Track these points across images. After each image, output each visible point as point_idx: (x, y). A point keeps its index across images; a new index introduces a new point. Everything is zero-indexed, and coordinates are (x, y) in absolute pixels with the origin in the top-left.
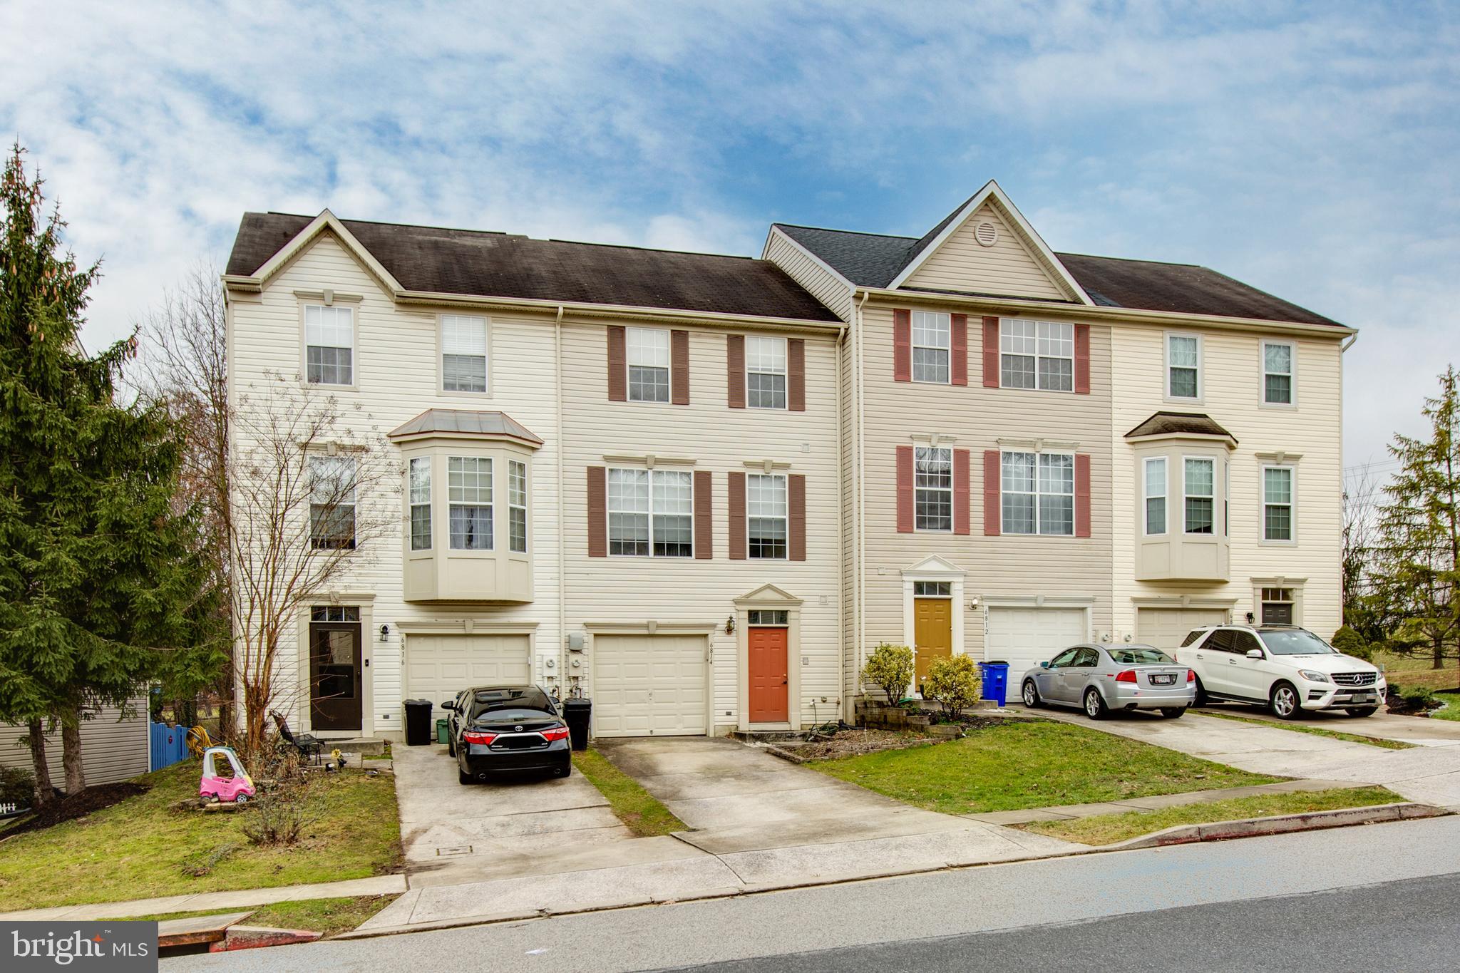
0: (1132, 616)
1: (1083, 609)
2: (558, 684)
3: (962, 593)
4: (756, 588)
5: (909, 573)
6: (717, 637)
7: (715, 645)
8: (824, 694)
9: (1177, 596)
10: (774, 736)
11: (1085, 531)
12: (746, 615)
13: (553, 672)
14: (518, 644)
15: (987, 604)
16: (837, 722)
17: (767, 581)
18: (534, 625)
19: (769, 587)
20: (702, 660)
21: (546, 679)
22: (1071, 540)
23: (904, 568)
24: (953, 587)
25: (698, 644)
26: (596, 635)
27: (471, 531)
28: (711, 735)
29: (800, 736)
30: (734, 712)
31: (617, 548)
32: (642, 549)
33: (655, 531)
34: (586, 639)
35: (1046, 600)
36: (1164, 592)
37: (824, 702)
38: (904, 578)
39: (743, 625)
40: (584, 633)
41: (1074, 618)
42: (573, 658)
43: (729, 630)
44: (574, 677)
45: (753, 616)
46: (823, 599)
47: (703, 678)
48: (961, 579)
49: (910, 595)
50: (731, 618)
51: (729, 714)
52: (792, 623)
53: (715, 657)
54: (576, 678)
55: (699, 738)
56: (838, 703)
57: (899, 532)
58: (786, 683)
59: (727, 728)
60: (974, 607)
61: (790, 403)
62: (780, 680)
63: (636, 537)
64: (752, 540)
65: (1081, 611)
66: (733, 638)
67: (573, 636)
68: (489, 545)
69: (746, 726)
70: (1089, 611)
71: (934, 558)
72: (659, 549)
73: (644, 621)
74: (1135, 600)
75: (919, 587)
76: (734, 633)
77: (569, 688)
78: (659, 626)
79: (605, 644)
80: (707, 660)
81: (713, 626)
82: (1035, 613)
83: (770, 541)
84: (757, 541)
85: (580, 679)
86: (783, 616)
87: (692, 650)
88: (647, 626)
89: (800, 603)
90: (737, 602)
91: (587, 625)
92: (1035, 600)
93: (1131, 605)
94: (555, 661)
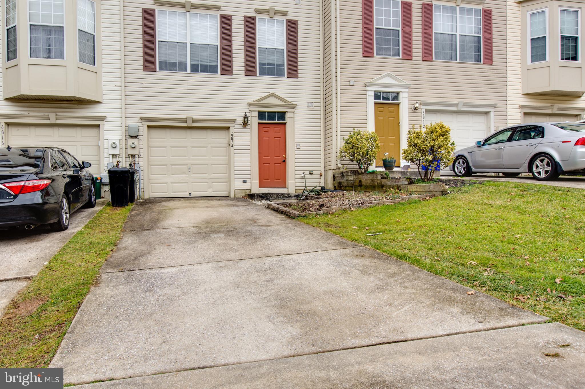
0: (520, 118)
1: (487, 113)
2: (120, 159)
3: (407, 99)
4: (263, 96)
5: (371, 85)
6: (236, 129)
7: (235, 135)
8: (311, 169)
9: (549, 105)
10: (275, 196)
11: (489, 60)
12: (256, 114)
13: (116, 152)
14: (91, 132)
15: (424, 108)
16: (320, 188)
17: (271, 91)
18: (103, 118)
19: (273, 95)
20: (226, 145)
21: (111, 157)
22: (480, 66)
23: (368, 81)
24: (401, 96)
25: (223, 134)
26: (149, 127)
27: (50, 46)
28: (232, 196)
29: (295, 196)
30: (248, 181)
31: (164, 66)
32: (183, 67)
33: (192, 55)
34: (141, 129)
35: (465, 105)
36: (541, 102)
37: (311, 174)
38: (368, 88)
39: (254, 121)
40: (140, 124)
41: (481, 119)
42: (131, 141)
43: (245, 124)
44: (132, 155)
45: (261, 115)
46: (310, 105)
47: (227, 157)
48: (407, 90)
49: (371, 101)
50: (246, 115)
51: (245, 182)
52: (288, 120)
53: (235, 143)
54: (133, 156)
55: (223, 198)
56: (321, 175)
57: (364, 56)
58: (284, 161)
59: (243, 191)
60: (416, 109)
62: (281, 159)
63: (177, 60)
64: (260, 64)
65: (485, 114)
66: (247, 130)
67: (130, 126)
68: (61, 55)
69: (256, 190)
70: (492, 114)
71: (388, 75)
72: (195, 68)
73: (184, 117)
74: (522, 107)
75: (377, 96)
76: (248, 127)
77: (129, 163)
78: (194, 121)
79: (155, 133)
80: (230, 145)
81: (233, 121)
82: (455, 115)
83: (274, 65)
84: (264, 64)
85: (137, 156)
86: (282, 116)
87: (220, 138)
88: (185, 120)
89: (294, 107)
90: (250, 105)
91: (143, 119)
92: (456, 105)
93: (519, 110)
94: (117, 143)
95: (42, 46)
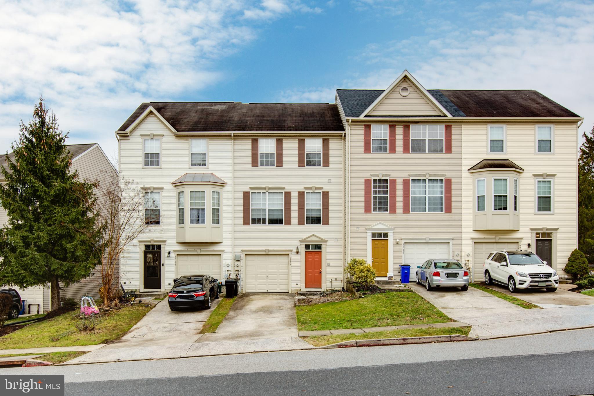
0: (471, 246)
1: (449, 243)
2: (231, 272)
3: (392, 237)
4: (308, 236)
5: (369, 229)
6: (293, 255)
7: (292, 258)
8: (336, 277)
9: (493, 237)
10: (309, 294)
11: (449, 210)
12: (304, 246)
13: (229, 268)
14: (217, 258)
15: (403, 241)
16: (341, 288)
17: (313, 233)
18: (223, 251)
19: (313, 235)
21: (227, 271)
22: (443, 214)
23: (368, 227)
24: (389, 235)
25: (285, 257)
26: (246, 254)
27: (198, 218)
28: (290, 292)
29: (320, 294)
30: (299, 284)
31: (254, 222)
32: (264, 222)
33: (269, 215)
34: (242, 256)
35: (430, 239)
36: (487, 235)
37: (336, 280)
38: (367, 231)
39: (303, 250)
40: (241, 254)
41: (445, 246)
42: (237, 263)
43: (297, 252)
44: (237, 270)
45: (307, 247)
46: (336, 240)
47: (288, 271)
48: (392, 231)
49: (369, 238)
50: (297, 248)
51: (297, 284)
52: (323, 250)
53: (292, 263)
54: (238, 270)
55: (285, 293)
56: (342, 281)
57: (365, 213)
58: (321, 273)
59: (296, 290)
60: (398, 243)
61: (323, 163)
62: (318, 271)
63: (261, 217)
64: (307, 217)
66: (299, 255)
67: (237, 255)
68: (203, 222)
69: (304, 289)
70: (451, 244)
71: (380, 223)
72: (271, 222)
73: (264, 249)
74: (472, 239)
75: (374, 235)
76: (299, 254)
77: (235, 274)
78: (269, 251)
79: (249, 258)
80: (289, 264)
81: (291, 251)
82: (426, 245)
83: (315, 217)
84: (309, 217)
85: (239, 271)
86: (319, 247)
87: (284, 259)
88: (265, 251)
89: (326, 241)
90: (301, 241)
91: (243, 251)
92: (425, 239)
93: (471, 241)
94: (230, 264)
95: (195, 218)
